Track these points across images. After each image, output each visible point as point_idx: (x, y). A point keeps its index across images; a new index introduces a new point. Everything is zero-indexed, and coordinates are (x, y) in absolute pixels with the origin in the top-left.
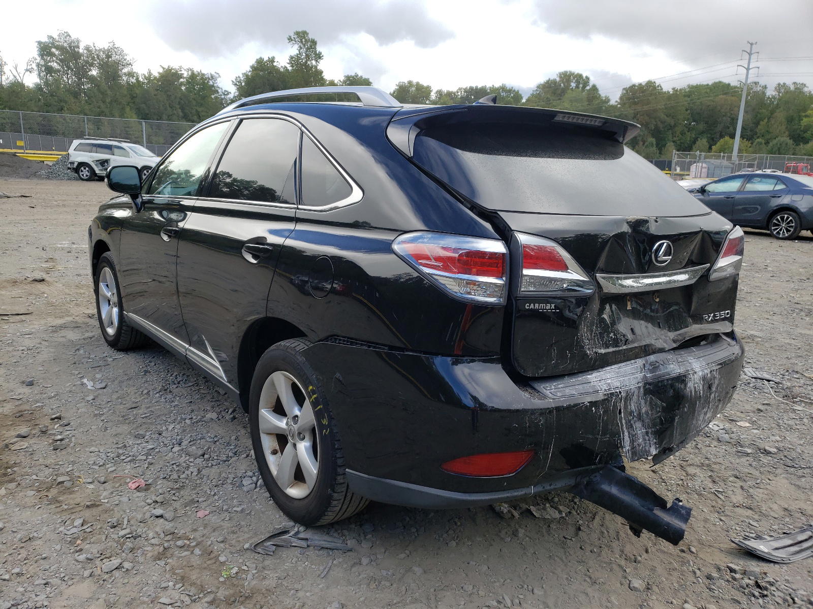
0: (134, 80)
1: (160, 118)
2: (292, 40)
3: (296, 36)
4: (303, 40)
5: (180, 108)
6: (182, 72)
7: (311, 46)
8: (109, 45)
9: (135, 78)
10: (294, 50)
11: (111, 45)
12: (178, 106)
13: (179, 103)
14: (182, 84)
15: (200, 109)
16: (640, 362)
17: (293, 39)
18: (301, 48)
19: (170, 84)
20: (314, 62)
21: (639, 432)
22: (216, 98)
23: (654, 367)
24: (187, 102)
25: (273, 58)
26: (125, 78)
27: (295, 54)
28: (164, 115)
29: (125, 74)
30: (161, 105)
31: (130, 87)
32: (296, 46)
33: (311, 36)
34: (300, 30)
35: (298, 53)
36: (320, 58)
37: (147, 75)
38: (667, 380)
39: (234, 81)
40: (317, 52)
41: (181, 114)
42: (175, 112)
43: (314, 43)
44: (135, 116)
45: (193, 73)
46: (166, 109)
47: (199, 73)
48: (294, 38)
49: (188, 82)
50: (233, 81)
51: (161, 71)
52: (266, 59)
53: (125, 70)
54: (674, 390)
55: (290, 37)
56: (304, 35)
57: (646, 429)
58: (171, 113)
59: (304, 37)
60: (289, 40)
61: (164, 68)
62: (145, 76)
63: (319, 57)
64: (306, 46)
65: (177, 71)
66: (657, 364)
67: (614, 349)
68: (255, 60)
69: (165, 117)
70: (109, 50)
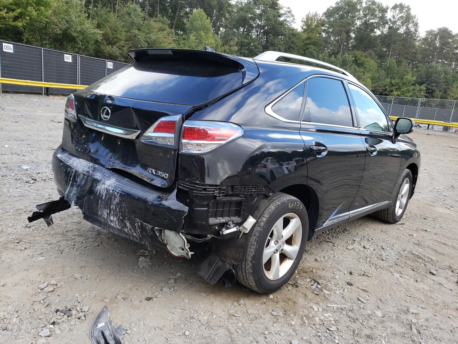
57: (76, 192)
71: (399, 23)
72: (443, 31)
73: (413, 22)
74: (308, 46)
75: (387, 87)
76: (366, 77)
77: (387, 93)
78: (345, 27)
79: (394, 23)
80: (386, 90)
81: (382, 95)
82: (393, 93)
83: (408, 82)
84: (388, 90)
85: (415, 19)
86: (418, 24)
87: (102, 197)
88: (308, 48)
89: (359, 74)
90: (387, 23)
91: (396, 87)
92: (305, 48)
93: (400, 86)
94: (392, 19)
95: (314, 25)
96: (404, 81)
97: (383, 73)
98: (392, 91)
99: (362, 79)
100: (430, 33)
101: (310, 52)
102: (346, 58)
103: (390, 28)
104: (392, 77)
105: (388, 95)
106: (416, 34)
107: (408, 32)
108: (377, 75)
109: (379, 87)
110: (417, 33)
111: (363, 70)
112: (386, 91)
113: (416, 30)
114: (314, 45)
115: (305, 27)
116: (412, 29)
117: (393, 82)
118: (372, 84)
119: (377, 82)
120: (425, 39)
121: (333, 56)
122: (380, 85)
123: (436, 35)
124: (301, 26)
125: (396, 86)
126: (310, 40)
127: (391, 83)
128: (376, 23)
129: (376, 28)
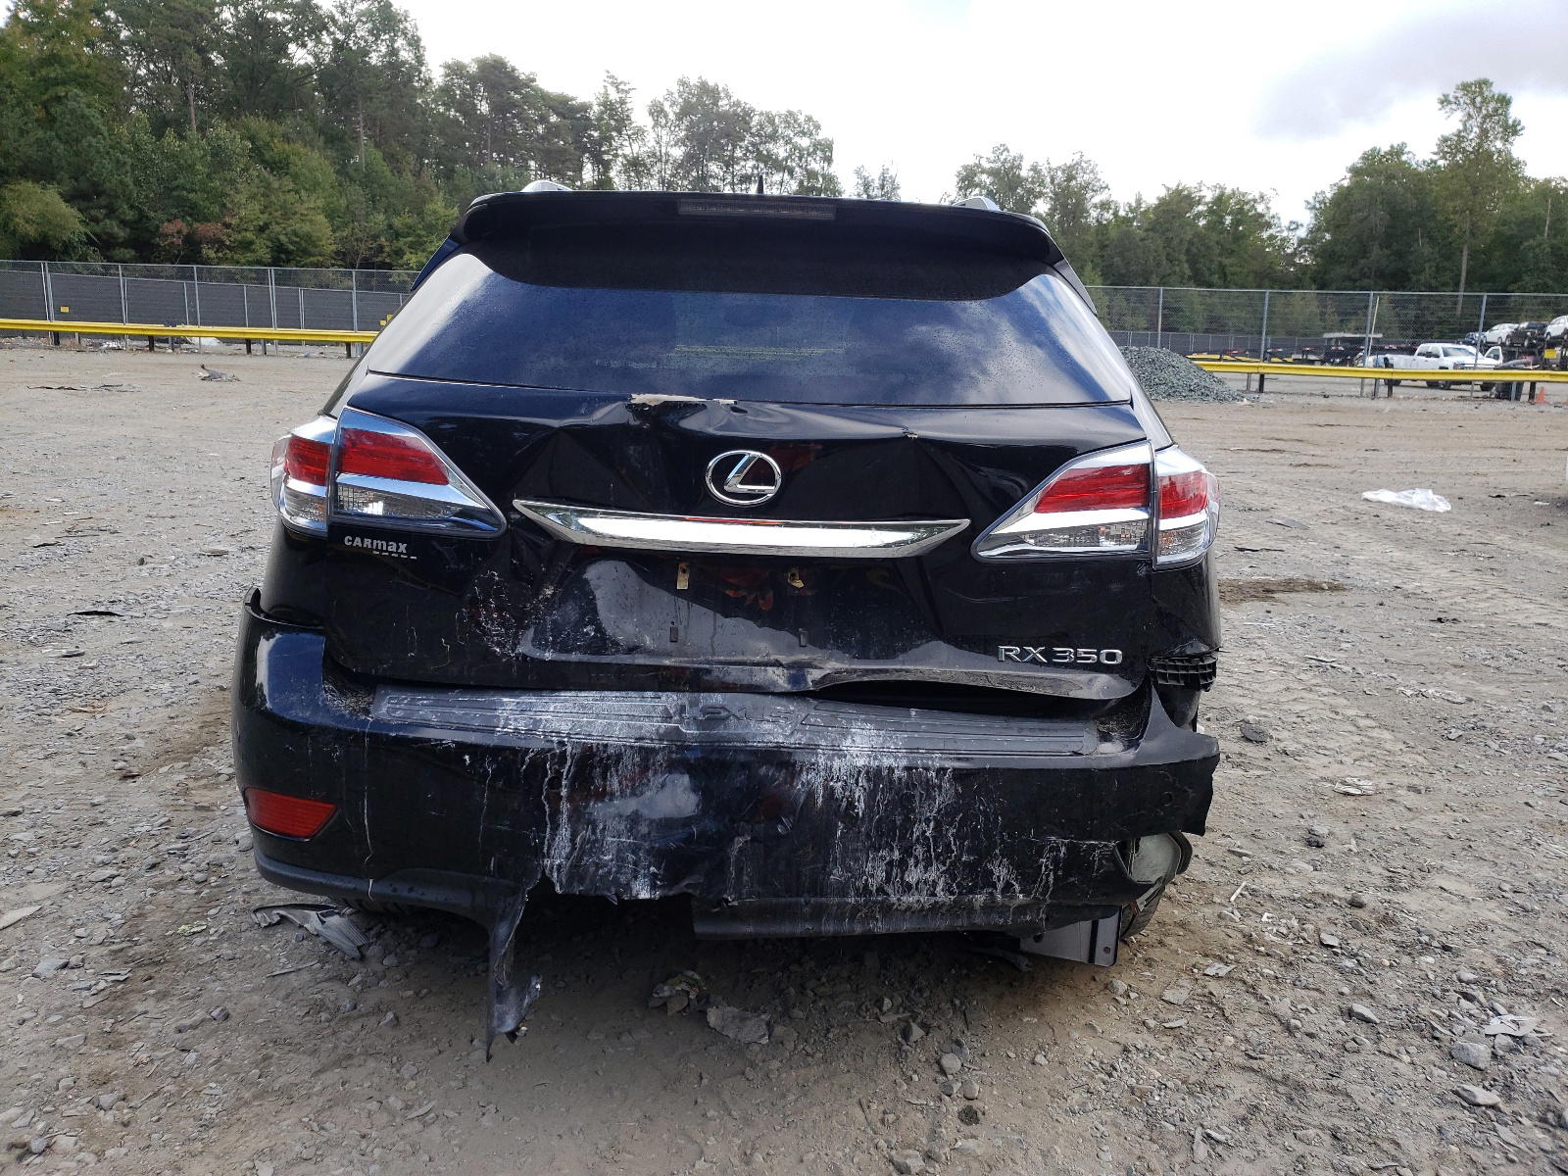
0: (1108, 216)
1: (1147, 283)
2: (1450, 103)
3: (1460, 94)
4: (1478, 99)
5: (1187, 261)
6: (1202, 194)
7: (1496, 110)
8: (1073, 157)
9: (1111, 211)
10: (1451, 123)
11: (1077, 158)
12: (1183, 258)
13: (1188, 251)
14: (1199, 215)
15: (1226, 261)
16: (670, 700)
17: (1453, 100)
18: (1470, 116)
19: (1174, 217)
20: (1499, 144)
21: (610, 839)
22: (1272, 237)
23: (713, 717)
24: (1203, 249)
25: (1404, 145)
26: (1094, 213)
27: (1455, 131)
28: (1154, 276)
29: (1095, 206)
30: (1151, 258)
31: (1102, 228)
32: (1459, 115)
33: (1497, 89)
34: (1471, 79)
35: (1461, 127)
36: (1515, 133)
37: (1134, 205)
38: (735, 751)
39: (1311, 201)
40: (1510, 122)
41: (1188, 272)
42: (1177, 269)
43: (1504, 101)
44: (1099, 280)
45: (1222, 194)
46: (1159, 265)
47: (1234, 194)
48: (1456, 98)
49: (1211, 211)
50: (1308, 203)
51: (1163, 193)
52: (1385, 148)
53: (1097, 200)
54: (749, 778)
55: (1446, 96)
56: (1480, 88)
57: (635, 839)
58: (1169, 271)
59: (1481, 93)
60: (1442, 102)
61: (1168, 189)
62: (1130, 207)
63: (1512, 130)
64: (1484, 112)
65: (1190, 194)
66: (724, 714)
67: (586, 658)
68: (1360, 155)
69: (1154, 279)
70: (1071, 167)
71: (361, 31)
72: (493, 66)
73: (405, 34)
74: (61, 91)
75: (383, 239)
76: (307, 209)
77: (387, 260)
78: (187, 27)
79: (348, 29)
80: (381, 249)
81: (372, 266)
82: (405, 258)
83: (440, 222)
84: (387, 249)
85: (407, 25)
86: (419, 40)
87: (851, 805)
88: (58, 99)
89: (282, 197)
90: (325, 27)
91: (410, 239)
92: (45, 97)
93: (419, 236)
94: (338, 16)
95: (62, 10)
96: (428, 219)
97: (356, 192)
98: (399, 253)
99: (298, 216)
100: (455, 70)
101: (73, 112)
102: (221, 142)
103: (339, 46)
104: (389, 206)
105: (390, 266)
106: (420, 73)
107: (393, 65)
108: (343, 202)
109: (357, 240)
110: (423, 69)
111: (291, 186)
112: (382, 252)
113: (420, 60)
114: (82, 86)
115: (26, 14)
116: (406, 55)
117: (397, 222)
118: (334, 231)
119: (346, 225)
120: (446, 90)
121: (170, 132)
122: (360, 235)
123: (473, 80)
124: (9, 10)
125: (408, 235)
126: (63, 66)
127: (390, 226)
128: (287, 22)
129: (290, 40)
